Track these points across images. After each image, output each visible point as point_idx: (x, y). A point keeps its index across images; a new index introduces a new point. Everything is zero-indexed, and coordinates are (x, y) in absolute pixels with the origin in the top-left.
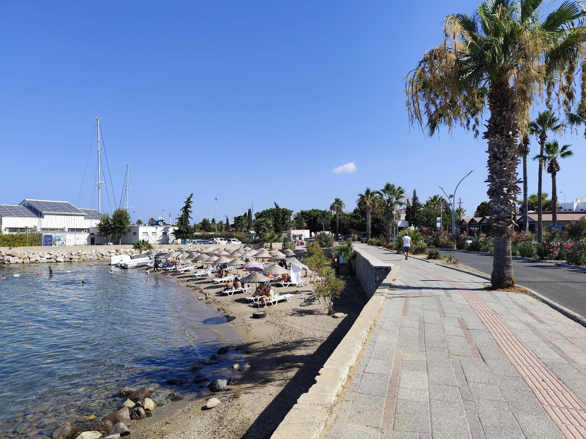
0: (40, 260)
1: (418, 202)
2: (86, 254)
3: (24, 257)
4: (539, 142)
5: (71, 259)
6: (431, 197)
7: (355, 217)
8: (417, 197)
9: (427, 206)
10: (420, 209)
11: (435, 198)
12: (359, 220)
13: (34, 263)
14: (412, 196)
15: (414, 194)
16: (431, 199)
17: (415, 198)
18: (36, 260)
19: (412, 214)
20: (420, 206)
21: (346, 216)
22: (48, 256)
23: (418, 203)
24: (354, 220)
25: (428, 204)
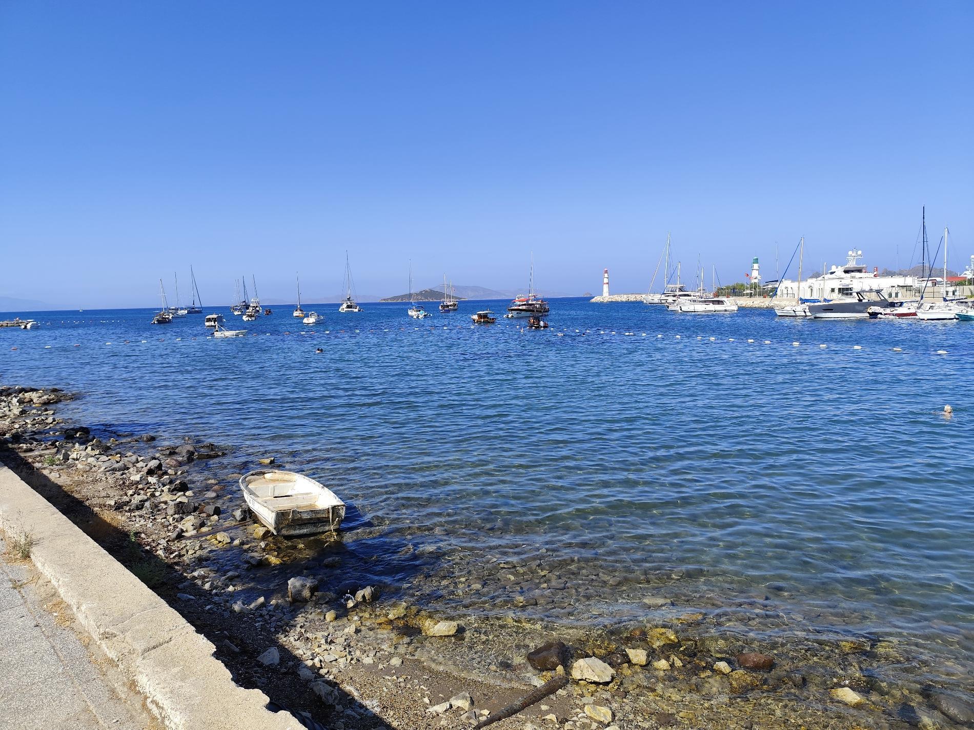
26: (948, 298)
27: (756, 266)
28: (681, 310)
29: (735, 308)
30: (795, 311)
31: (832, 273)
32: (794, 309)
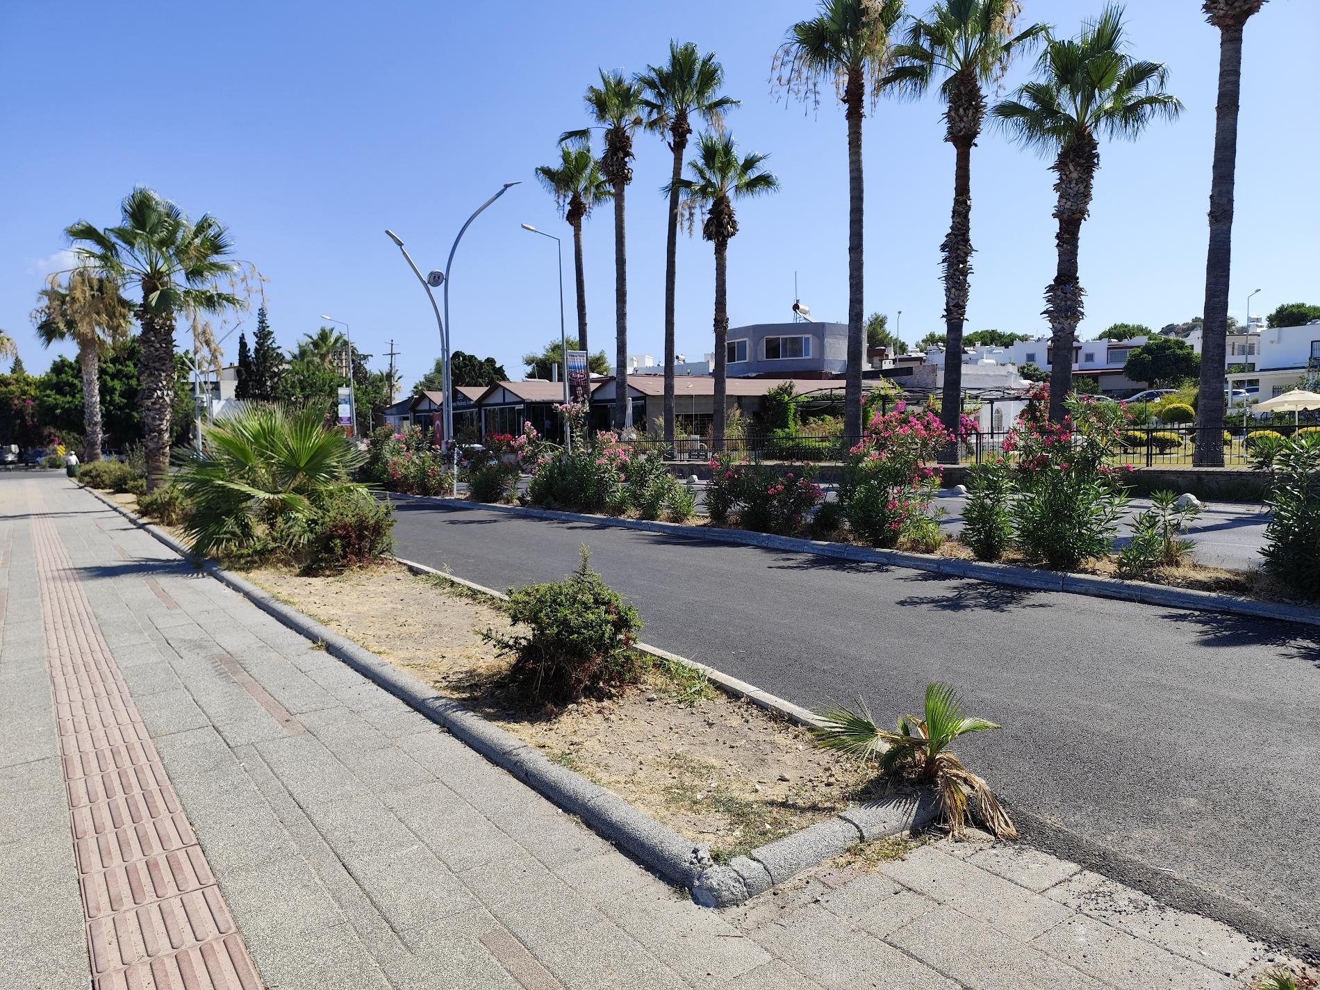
1: (274, 346)
4: (669, 144)
6: (309, 333)
7: (59, 388)
8: (270, 329)
9: (302, 360)
10: (281, 367)
11: (324, 336)
12: (74, 397)
14: (255, 326)
15: (262, 322)
16: (310, 340)
17: (263, 334)
19: (256, 381)
20: (280, 357)
21: (28, 384)
23: (274, 349)
24: (53, 397)
25: (303, 353)
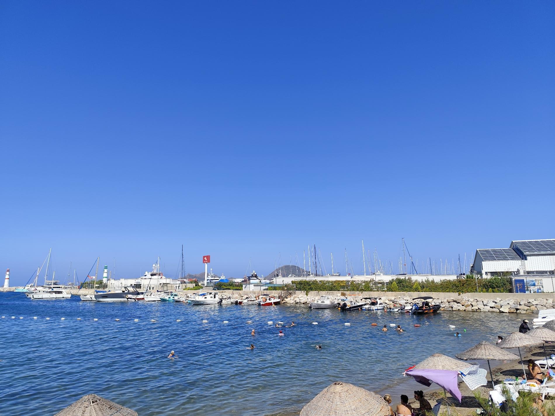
0: (482, 309)
2: (537, 305)
3: (467, 304)
5: (517, 309)
13: (475, 311)
18: (479, 309)
22: (493, 305)
26: (159, 291)
27: (106, 270)
28: (33, 297)
29: (69, 296)
30: (91, 298)
31: (145, 276)
32: (91, 296)
